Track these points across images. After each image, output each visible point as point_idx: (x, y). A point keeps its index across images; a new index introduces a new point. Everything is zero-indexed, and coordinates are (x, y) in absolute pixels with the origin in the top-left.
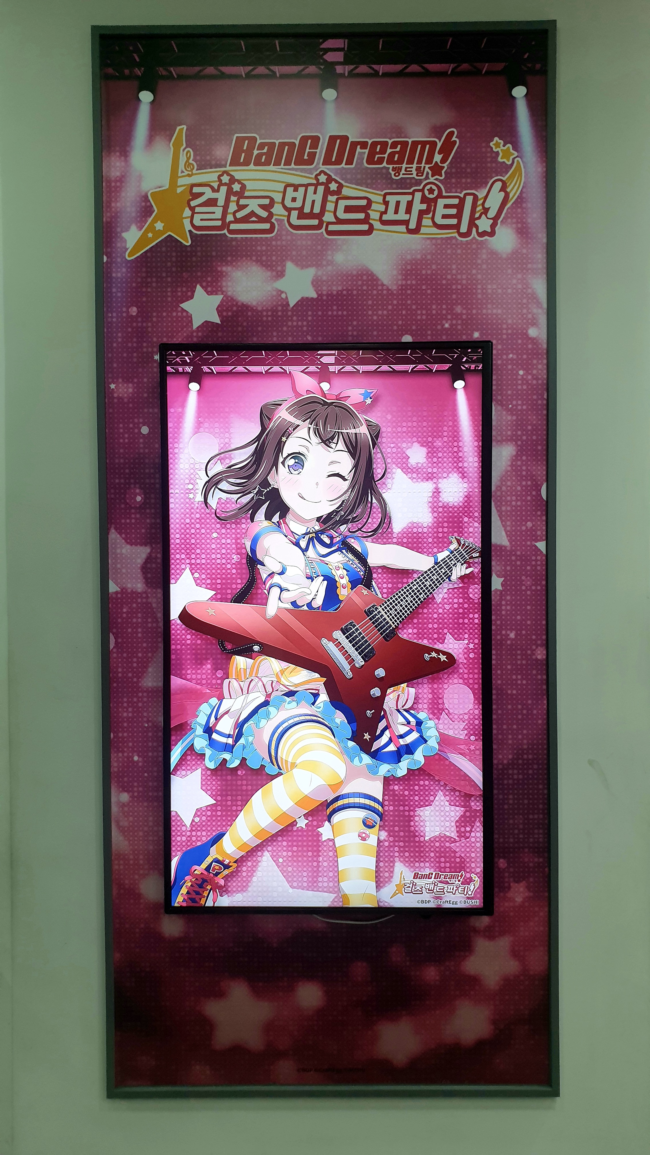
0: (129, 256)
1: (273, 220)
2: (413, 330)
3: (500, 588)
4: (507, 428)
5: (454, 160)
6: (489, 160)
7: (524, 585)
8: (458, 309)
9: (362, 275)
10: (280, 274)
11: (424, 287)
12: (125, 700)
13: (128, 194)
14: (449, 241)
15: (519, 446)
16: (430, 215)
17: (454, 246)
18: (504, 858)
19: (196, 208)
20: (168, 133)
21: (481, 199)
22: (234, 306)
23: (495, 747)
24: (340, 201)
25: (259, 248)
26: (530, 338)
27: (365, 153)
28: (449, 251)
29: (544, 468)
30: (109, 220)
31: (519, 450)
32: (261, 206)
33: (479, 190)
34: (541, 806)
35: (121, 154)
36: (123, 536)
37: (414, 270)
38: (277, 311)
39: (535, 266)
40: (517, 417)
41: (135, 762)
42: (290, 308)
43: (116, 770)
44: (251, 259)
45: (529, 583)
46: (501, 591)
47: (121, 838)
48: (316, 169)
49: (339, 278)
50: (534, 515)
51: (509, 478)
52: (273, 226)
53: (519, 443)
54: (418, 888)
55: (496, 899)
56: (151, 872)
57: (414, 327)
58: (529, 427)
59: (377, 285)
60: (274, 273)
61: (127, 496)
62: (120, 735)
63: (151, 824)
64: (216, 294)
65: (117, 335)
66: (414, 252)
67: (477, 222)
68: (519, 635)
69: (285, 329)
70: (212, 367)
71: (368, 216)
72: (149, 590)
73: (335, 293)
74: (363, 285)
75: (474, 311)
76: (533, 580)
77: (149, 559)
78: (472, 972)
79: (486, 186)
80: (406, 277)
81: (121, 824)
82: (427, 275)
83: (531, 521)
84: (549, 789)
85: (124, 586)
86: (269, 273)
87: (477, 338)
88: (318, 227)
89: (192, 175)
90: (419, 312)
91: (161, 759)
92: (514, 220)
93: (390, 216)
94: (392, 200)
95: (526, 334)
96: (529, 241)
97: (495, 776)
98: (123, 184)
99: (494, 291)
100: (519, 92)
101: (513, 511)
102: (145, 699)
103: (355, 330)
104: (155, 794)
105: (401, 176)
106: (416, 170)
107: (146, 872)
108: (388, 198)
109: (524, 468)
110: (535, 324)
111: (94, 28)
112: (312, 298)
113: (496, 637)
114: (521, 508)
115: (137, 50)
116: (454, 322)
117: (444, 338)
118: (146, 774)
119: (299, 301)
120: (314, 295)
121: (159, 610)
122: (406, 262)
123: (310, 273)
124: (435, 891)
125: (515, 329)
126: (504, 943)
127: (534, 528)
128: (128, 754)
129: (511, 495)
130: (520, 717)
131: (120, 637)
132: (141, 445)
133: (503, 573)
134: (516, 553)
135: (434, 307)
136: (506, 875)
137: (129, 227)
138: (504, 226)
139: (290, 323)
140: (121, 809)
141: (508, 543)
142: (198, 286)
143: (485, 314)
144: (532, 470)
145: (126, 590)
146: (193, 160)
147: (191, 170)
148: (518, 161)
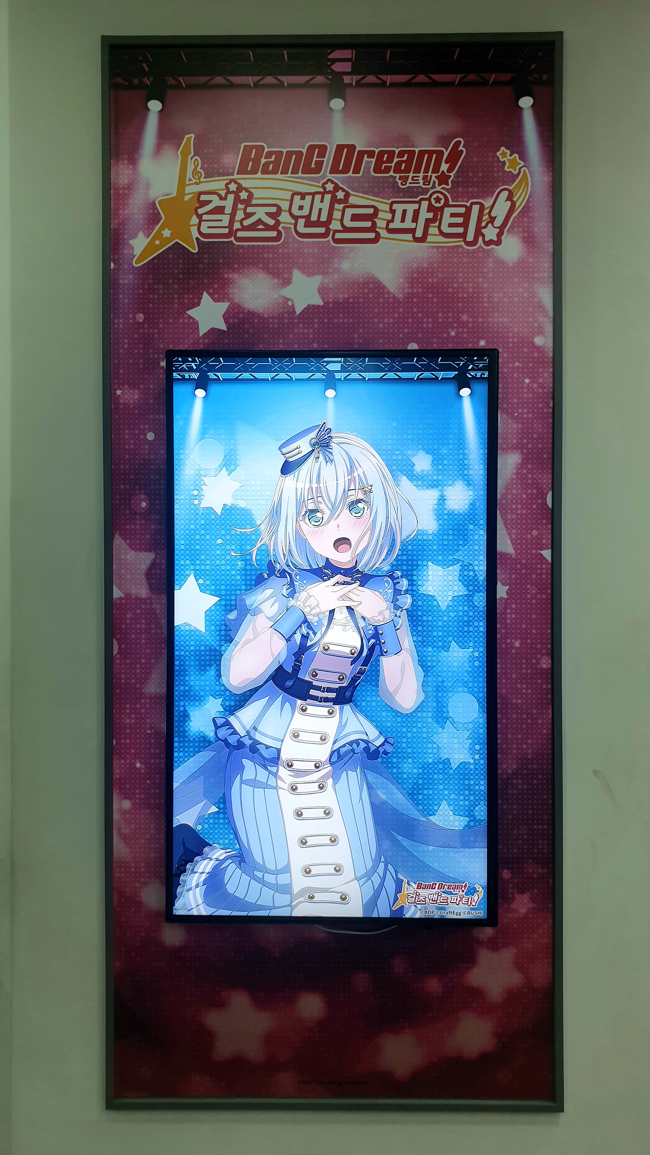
0: (136, 263)
1: (280, 228)
2: (420, 338)
3: (505, 596)
4: (513, 436)
5: (460, 169)
6: (495, 169)
7: (529, 593)
8: (464, 317)
9: (368, 283)
10: (287, 282)
11: (430, 295)
12: (128, 706)
13: (136, 201)
14: (455, 250)
16: (437, 224)
17: (461, 255)
18: (508, 869)
19: (204, 216)
20: (176, 141)
21: (487, 208)
22: (241, 313)
23: (499, 756)
24: (347, 209)
25: (266, 255)
26: (536, 347)
27: (372, 162)
28: (455, 260)
29: (550, 476)
30: (116, 227)
31: (524, 459)
32: (267, 214)
33: (486, 199)
34: (545, 817)
35: (129, 161)
36: (128, 542)
37: (420, 278)
38: (283, 318)
39: (541, 275)
40: (523, 425)
41: (137, 769)
42: (296, 316)
43: (118, 776)
44: (258, 266)
45: (534, 591)
46: (506, 600)
47: (123, 846)
48: (323, 177)
49: (346, 286)
50: (539, 524)
51: (514, 486)
52: (280, 233)
53: (525, 451)
55: (500, 911)
56: (153, 880)
57: (420, 335)
58: (535, 436)
59: (383, 293)
60: (281, 281)
61: (133, 502)
62: (123, 741)
63: (152, 831)
64: (223, 301)
65: (123, 341)
66: (420, 260)
67: (483, 231)
68: (524, 644)
69: (291, 336)
70: (218, 374)
71: (374, 224)
72: (153, 596)
73: (341, 300)
74: (369, 293)
75: (480, 320)
76: (539, 589)
77: (153, 565)
78: (475, 985)
79: (493, 195)
80: (412, 285)
81: (123, 831)
82: (433, 283)
83: (537, 529)
84: (553, 799)
85: (128, 591)
86: (276, 281)
87: (483, 346)
88: (325, 235)
89: (200, 182)
90: (425, 320)
91: (163, 766)
92: (521, 229)
93: (397, 224)
94: (399, 208)
95: (533, 343)
96: (536, 250)
97: (499, 786)
98: (131, 191)
99: (501, 300)
100: (526, 102)
101: (519, 519)
102: (148, 706)
103: (361, 338)
104: (157, 801)
105: (408, 185)
106: (423, 179)
107: (147, 880)
108: (395, 206)
109: (530, 476)
110: (541, 332)
111: (104, 38)
112: (319, 306)
113: (501, 646)
114: (527, 516)
115: (145, 60)
116: (460, 330)
117: (450, 346)
118: (148, 781)
119: (305, 309)
120: (321, 303)
121: (163, 616)
122: (413, 270)
123: (317, 280)
124: (438, 901)
125: (521, 337)
126: (508, 955)
127: (539, 536)
128: (131, 761)
129: (517, 503)
130: (524, 726)
131: (123, 643)
132: (147, 452)
133: (508, 581)
134: (521, 561)
135: (440, 315)
136: (510, 886)
137: (137, 234)
138: (510, 235)
139: (296, 331)
140: (123, 816)
141: (514, 552)
142: (205, 294)
143: (490, 323)
144: (537, 478)
145: (130, 596)
146: (201, 168)
147: (199, 178)
148: (524, 171)
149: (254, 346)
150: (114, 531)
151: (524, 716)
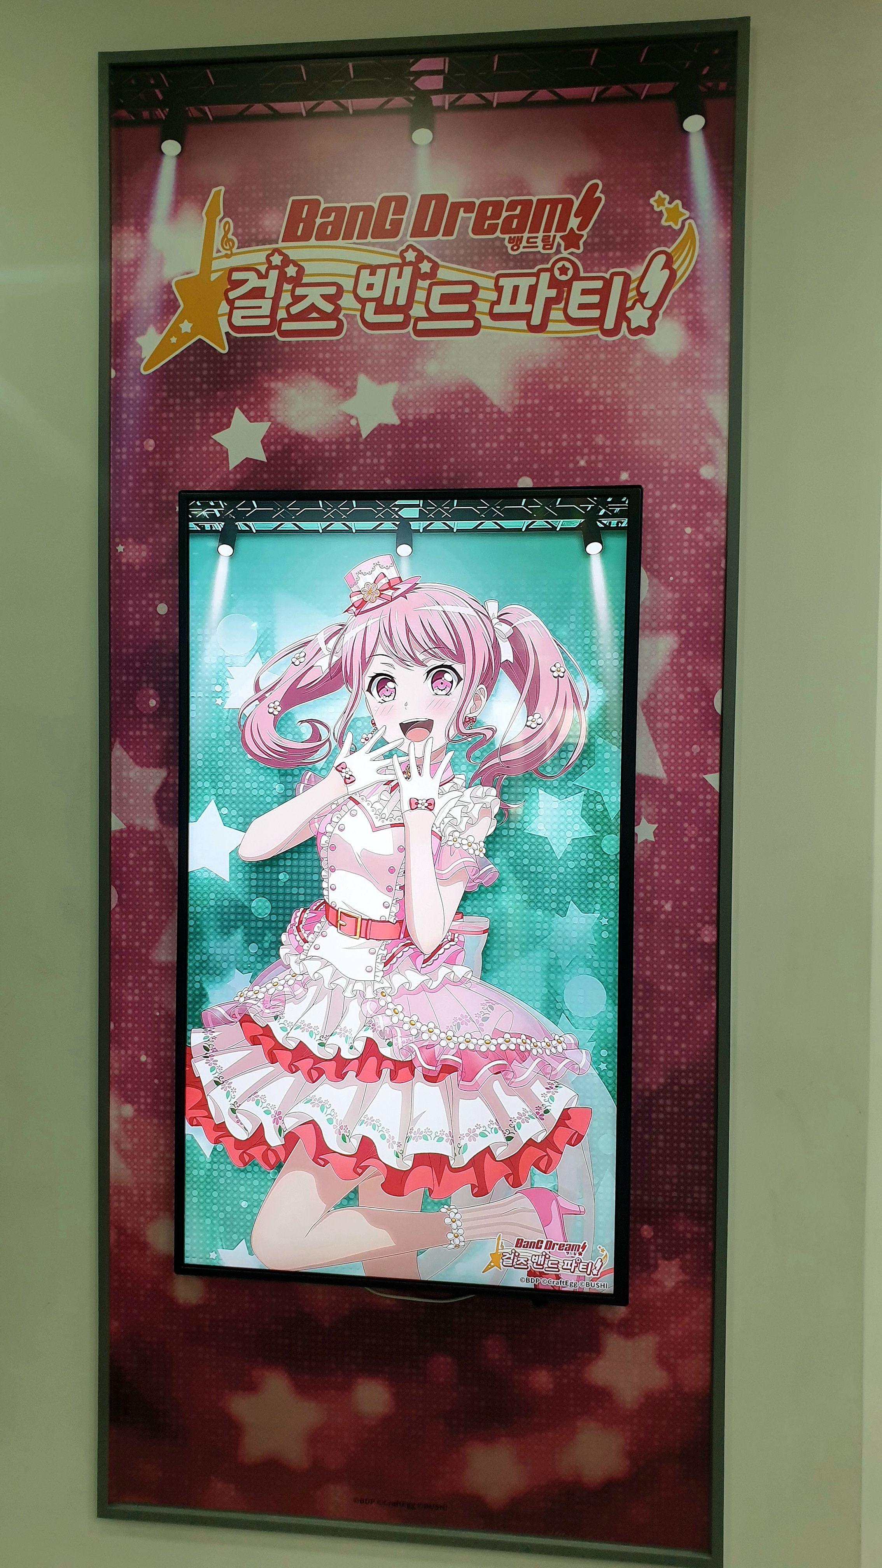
0: (145, 370)
1: (341, 317)
2: (535, 470)
3: (649, 839)
4: (666, 610)
5: (597, 225)
6: (648, 224)
7: (686, 835)
8: (599, 440)
9: (463, 392)
10: (349, 392)
11: (551, 408)
12: (130, 978)
13: (145, 283)
14: (588, 342)
15: (682, 636)
16: (562, 305)
17: (595, 349)
18: (650, 1224)
19: (236, 301)
20: (200, 197)
21: (635, 280)
22: (286, 436)
23: (636, 1065)
24: (434, 288)
25: (321, 356)
26: (703, 481)
27: (470, 218)
28: (588, 357)
29: (719, 668)
30: (118, 319)
31: (683, 642)
32: (322, 296)
33: (632, 268)
34: (704, 1154)
35: (136, 227)
36: (131, 753)
37: (536, 383)
38: (344, 443)
39: (712, 376)
40: (681, 596)
41: (142, 1063)
42: (361, 440)
43: (116, 1072)
44: (310, 370)
45: (693, 832)
46: (653, 844)
47: (123, 1166)
48: (401, 242)
50: (703, 736)
51: (667, 682)
52: (340, 324)
53: (683, 632)
54: (522, 1260)
55: (634, 1282)
56: (161, 1214)
57: (535, 466)
58: (699, 610)
59: (484, 406)
60: (341, 391)
61: (138, 699)
62: (123, 1025)
63: (162, 1149)
64: (262, 421)
65: (127, 478)
66: (537, 358)
67: (628, 313)
68: (678, 907)
69: (355, 468)
70: (250, 524)
71: (473, 307)
72: (164, 829)
73: (424, 417)
74: (465, 406)
75: (622, 443)
76: (700, 829)
77: (164, 786)
78: (600, 1383)
79: (643, 261)
80: (526, 394)
81: (123, 1146)
82: (555, 391)
83: (699, 743)
84: (716, 1129)
85: (131, 822)
86: (334, 391)
87: (627, 481)
88: (403, 325)
89: (232, 254)
92: (683, 311)
93: (504, 307)
94: (508, 284)
95: (698, 476)
96: (705, 340)
98: (139, 269)
99: (652, 413)
100: (694, 124)
101: (674, 729)
102: (156, 978)
103: (452, 470)
104: (166, 1108)
105: (521, 250)
106: (543, 241)
107: (155, 1213)
108: (502, 282)
109: (690, 668)
110: (710, 460)
111: (102, 55)
112: (393, 425)
114: (685, 725)
115: (159, 84)
116: (593, 458)
117: (578, 482)
118: (156, 1081)
119: (375, 429)
120: (396, 421)
122: (526, 373)
123: (391, 389)
124: (545, 1266)
125: (680, 467)
126: (647, 1343)
127: (702, 754)
128: (133, 1053)
129: (671, 707)
130: (677, 1024)
131: (125, 892)
132: (157, 630)
133: (657, 817)
134: (675, 789)
135: (565, 436)
136: (652, 1248)
137: (146, 329)
138: (668, 318)
139: (361, 461)
140: (122, 1126)
141: (665, 775)
142: (237, 410)
143: (637, 447)
144: (701, 671)
145: (134, 828)
146: (233, 234)
147: (231, 249)
148: (690, 224)
149: (303, 483)
150: (112, 740)
151: (677, 1010)
